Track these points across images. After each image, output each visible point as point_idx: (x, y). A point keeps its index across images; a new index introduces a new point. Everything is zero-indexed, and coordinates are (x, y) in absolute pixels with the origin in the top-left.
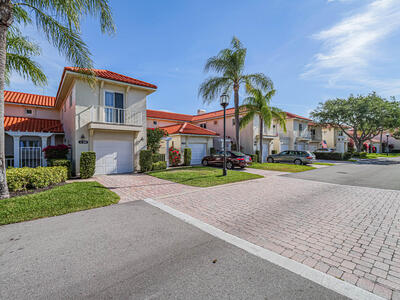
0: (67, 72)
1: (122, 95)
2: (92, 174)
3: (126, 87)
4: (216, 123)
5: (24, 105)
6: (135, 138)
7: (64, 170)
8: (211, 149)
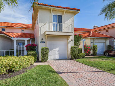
0: (35, 5)
1: (61, 16)
2: (47, 60)
3: (63, 12)
4: (107, 31)
5: (21, 28)
6: (68, 39)
7: (32, 58)
8: (108, 46)
